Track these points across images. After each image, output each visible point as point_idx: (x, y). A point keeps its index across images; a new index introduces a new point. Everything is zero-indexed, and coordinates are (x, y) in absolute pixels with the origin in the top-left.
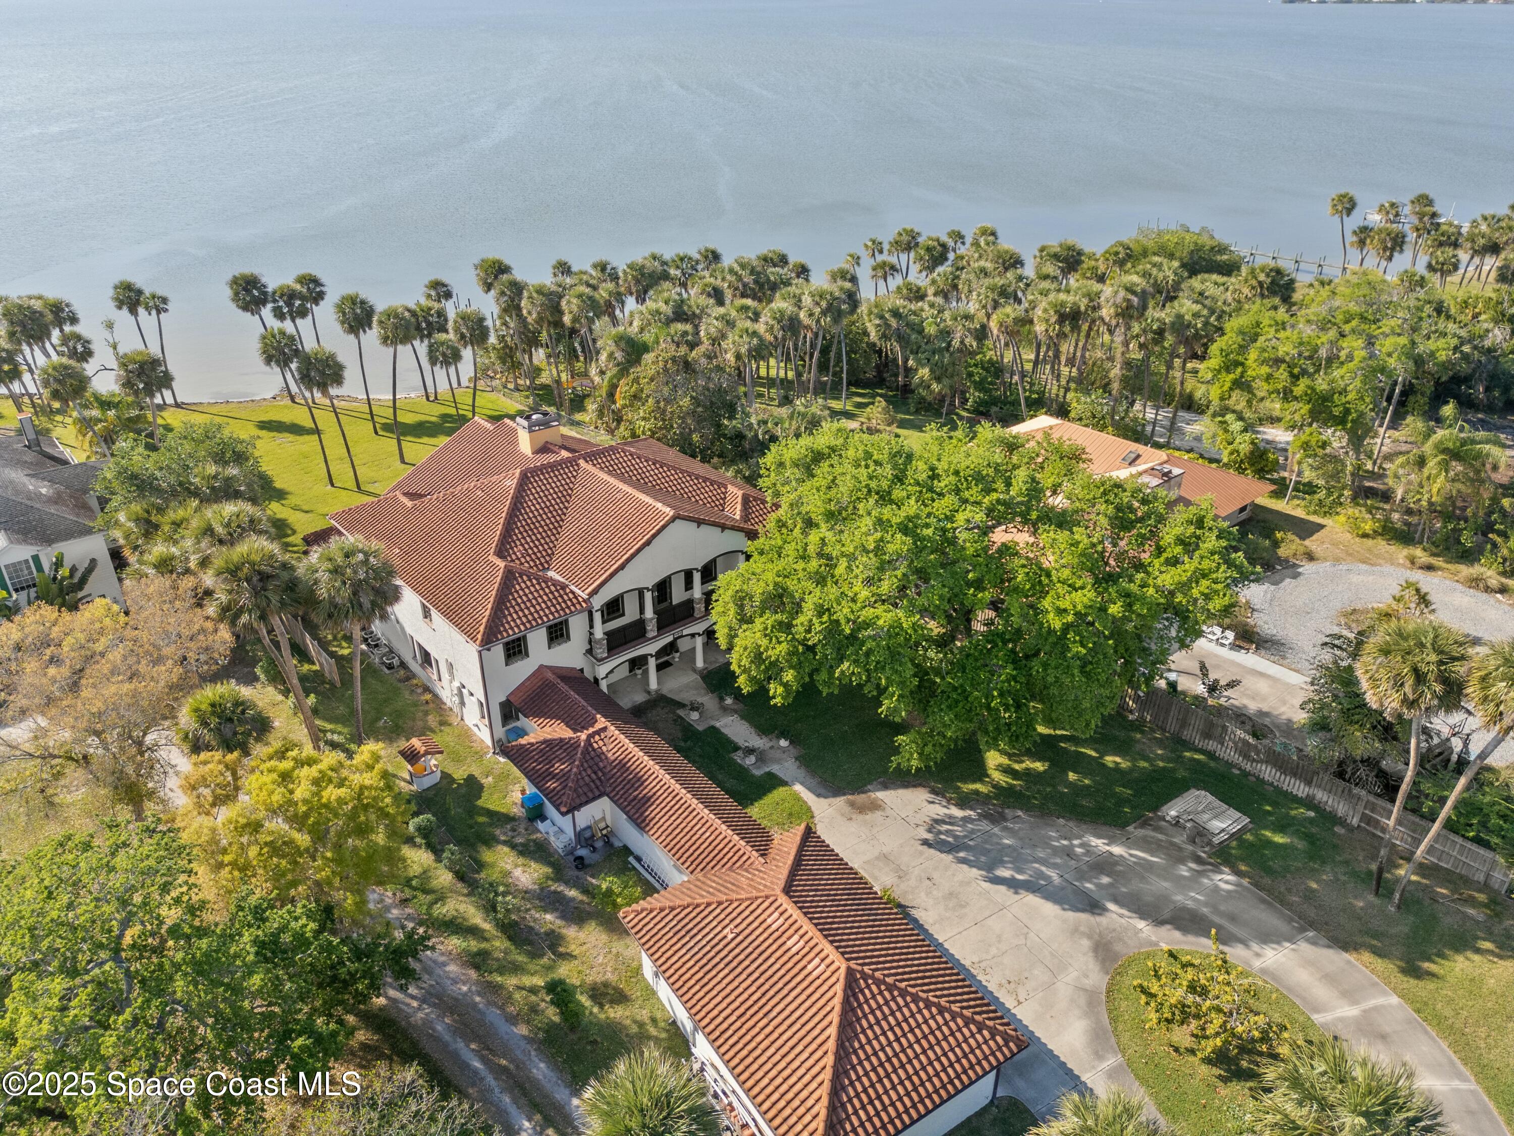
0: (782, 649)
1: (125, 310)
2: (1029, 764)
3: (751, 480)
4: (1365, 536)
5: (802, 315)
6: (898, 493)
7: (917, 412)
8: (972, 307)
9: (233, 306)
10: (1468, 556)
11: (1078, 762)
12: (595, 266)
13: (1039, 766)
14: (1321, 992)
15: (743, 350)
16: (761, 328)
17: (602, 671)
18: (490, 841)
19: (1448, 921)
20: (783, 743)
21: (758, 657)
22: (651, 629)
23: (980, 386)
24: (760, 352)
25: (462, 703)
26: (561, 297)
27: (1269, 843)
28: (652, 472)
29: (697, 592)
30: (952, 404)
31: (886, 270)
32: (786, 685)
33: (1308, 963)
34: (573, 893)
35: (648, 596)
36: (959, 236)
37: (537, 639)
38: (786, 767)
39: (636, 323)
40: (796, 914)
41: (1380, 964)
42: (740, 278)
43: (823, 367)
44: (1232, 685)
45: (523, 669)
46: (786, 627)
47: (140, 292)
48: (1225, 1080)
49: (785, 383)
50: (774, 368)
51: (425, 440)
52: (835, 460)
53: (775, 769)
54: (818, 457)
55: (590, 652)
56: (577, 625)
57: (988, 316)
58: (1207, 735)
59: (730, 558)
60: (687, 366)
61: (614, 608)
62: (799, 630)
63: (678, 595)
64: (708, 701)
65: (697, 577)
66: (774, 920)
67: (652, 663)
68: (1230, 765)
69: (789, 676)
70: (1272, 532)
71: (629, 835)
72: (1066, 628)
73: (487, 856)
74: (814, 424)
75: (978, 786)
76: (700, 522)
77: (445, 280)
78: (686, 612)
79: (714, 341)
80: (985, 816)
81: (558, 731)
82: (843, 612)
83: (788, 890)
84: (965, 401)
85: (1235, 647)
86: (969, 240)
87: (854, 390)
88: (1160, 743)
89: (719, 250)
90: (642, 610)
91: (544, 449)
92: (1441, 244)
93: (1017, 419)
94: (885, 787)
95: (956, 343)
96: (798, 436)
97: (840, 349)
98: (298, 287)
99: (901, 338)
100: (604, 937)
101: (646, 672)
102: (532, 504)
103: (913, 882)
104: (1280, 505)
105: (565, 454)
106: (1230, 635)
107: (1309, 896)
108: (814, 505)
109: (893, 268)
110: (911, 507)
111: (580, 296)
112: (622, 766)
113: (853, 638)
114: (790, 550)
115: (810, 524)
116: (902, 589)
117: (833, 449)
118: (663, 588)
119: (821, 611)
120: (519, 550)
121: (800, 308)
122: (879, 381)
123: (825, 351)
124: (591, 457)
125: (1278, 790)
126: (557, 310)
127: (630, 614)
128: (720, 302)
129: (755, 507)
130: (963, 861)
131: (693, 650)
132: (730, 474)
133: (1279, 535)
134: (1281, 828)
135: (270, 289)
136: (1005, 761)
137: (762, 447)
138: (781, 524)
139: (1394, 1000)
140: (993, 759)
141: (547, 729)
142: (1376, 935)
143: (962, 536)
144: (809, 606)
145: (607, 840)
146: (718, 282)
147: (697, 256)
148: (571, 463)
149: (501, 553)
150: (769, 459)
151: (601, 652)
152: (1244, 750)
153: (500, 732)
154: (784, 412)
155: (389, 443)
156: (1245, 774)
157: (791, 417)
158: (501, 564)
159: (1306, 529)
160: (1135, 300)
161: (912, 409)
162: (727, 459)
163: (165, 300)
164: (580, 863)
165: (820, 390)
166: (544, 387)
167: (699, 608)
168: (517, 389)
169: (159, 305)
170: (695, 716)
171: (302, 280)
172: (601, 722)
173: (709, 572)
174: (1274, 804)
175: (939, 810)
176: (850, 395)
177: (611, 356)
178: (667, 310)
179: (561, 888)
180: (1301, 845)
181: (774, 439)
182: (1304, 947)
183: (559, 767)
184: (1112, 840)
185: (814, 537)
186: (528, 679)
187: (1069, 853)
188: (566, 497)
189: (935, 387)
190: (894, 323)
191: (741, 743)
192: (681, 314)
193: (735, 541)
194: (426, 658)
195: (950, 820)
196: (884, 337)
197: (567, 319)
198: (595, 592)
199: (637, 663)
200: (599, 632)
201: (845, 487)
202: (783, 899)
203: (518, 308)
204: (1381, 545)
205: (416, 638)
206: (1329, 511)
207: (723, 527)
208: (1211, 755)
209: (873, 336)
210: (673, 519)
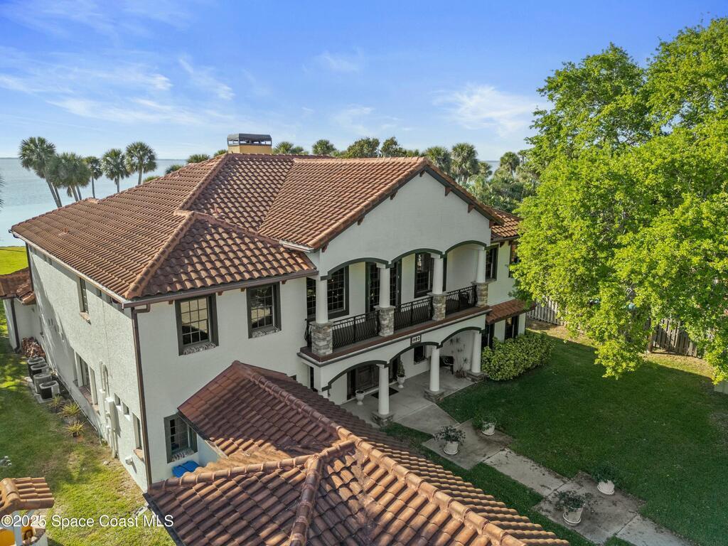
22: (388, 324)
35: (386, 277)
45: (209, 365)
55: (307, 349)
67: (384, 375)
120: (215, 212)
141: (240, 454)
149: (190, 209)
151: (324, 346)
153: (163, 471)
158: (188, 214)
170: (452, 448)
172: (345, 436)
186: (214, 381)
198: (321, 246)
200: (323, 316)
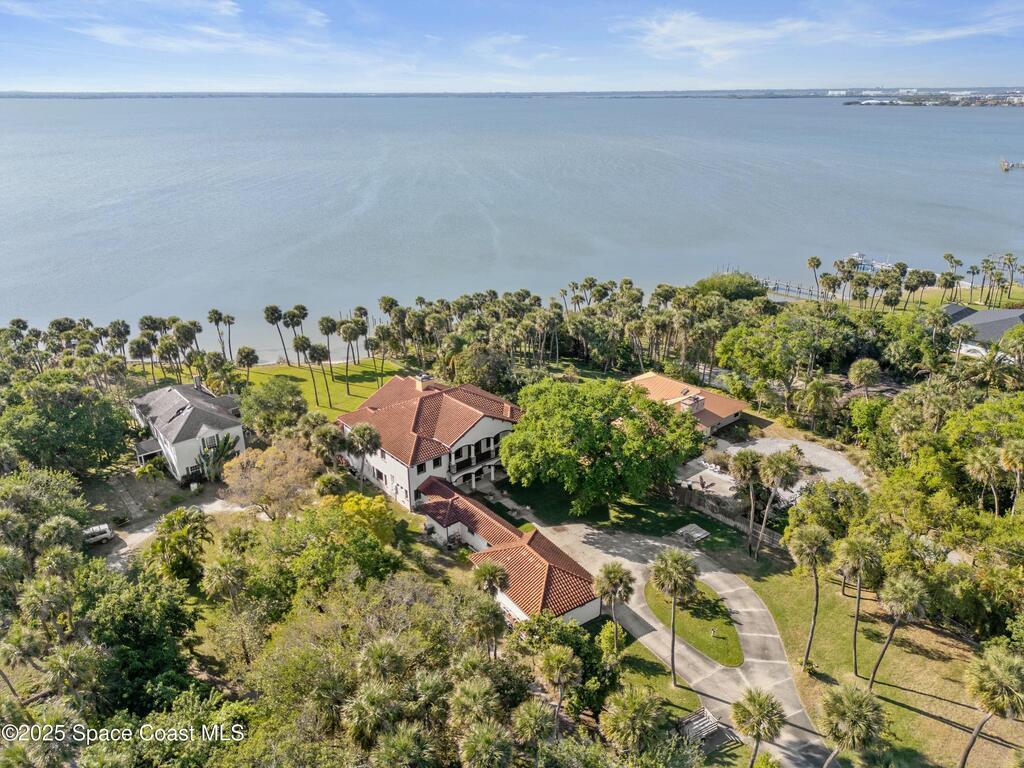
0: (526, 465)
1: (214, 323)
2: (627, 515)
3: (514, 401)
4: (789, 427)
5: (537, 326)
6: (570, 406)
7: (593, 369)
8: (617, 320)
9: (265, 321)
10: (831, 435)
11: (647, 515)
12: (438, 301)
13: (631, 516)
14: (722, 585)
15: (510, 343)
16: (517, 333)
17: (454, 478)
18: (414, 542)
19: (775, 565)
20: (528, 508)
21: (517, 468)
22: (474, 462)
23: (622, 357)
24: (517, 343)
25: (397, 492)
26: (424, 317)
27: (716, 541)
28: (473, 398)
29: (492, 447)
30: (610, 364)
31: (578, 300)
32: (528, 479)
33: (719, 578)
34: (447, 558)
35: (473, 448)
36: (614, 284)
37: (429, 464)
38: (529, 516)
39: (460, 330)
40: (532, 551)
41: (745, 577)
42: (507, 307)
43: (547, 347)
44: (712, 485)
45: (424, 477)
46: (529, 456)
47: (220, 314)
48: (682, 610)
49: (528, 354)
50: (524, 348)
51: (357, 384)
52: (547, 392)
53: (524, 517)
54: (541, 392)
55: (449, 471)
56: (444, 460)
57: (624, 325)
58: (699, 504)
59: (505, 432)
60: (485, 351)
61: (458, 453)
62: (534, 457)
63: (484, 449)
64: (497, 493)
65: (492, 441)
66: (524, 553)
67: (473, 476)
68: (707, 516)
69: (529, 475)
70: (747, 424)
71: (469, 538)
72: (631, 455)
73: (413, 546)
74: (541, 377)
75: (606, 523)
76: (494, 418)
77: (364, 306)
78: (486, 456)
79: (496, 339)
80: (607, 533)
81: (439, 499)
82: (550, 450)
83: (529, 544)
84: (615, 364)
85: (720, 472)
86: (618, 286)
87: (562, 358)
88: (681, 508)
89: (497, 291)
90: (470, 453)
91: (427, 389)
92: (860, 285)
93: (639, 372)
94: (569, 523)
95: (610, 337)
96: (533, 383)
97: (555, 340)
98: (296, 311)
99: (583, 334)
100: (461, 571)
101: (470, 482)
102: (425, 411)
103: (577, 553)
104: (756, 414)
105: (437, 391)
106: (718, 467)
107: (727, 558)
108: (540, 410)
109: (582, 299)
110: (575, 411)
111: (434, 318)
112: (466, 511)
113: (553, 460)
114: (530, 428)
115: (538, 418)
116: (572, 441)
117: (547, 389)
118: (478, 445)
119: (542, 449)
120: (421, 430)
121: (535, 323)
122: (575, 354)
123: (548, 339)
124: (447, 392)
125: (724, 524)
126: (423, 323)
127: (465, 456)
128: (498, 319)
129: (516, 412)
130: (597, 548)
131: (490, 474)
132: (504, 398)
133: (750, 426)
134: (722, 536)
135: (283, 313)
136: (617, 514)
137: (519, 388)
138: (526, 419)
139: (748, 587)
140: (613, 513)
141: (434, 499)
142: (748, 569)
143: (594, 421)
144: (537, 447)
145: (459, 541)
146: (497, 309)
147: (485, 294)
148: (440, 394)
149: (414, 431)
150: (522, 392)
151: (454, 470)
152: (712, 509)
153: (414, 502)
154: (528, 371)
155: (342, 386)
156: (713, 518)
157: (531, 374)
158: (416, 435)
159: (763, 424)
160: (688, 321)
161: (591, 367)
162: (503, 392)
163: (233, 319)
164: (450, 548)
165: (546, 358)
166: (410, 357)
167: (493, 454)
168: (397, 358)
169: (230, 321)
170: (491, 498)
171: (297, 308)
172: (457, 495)
173: (497, 439)
174: (722, 529)
175: (589, 531)
176: (560, 362)
177: (449, 346)
178: (474, 324)
179: (443, 556)
180: (727, 541)
181: (524, 384)
182: (720, 573)
183: (442, 511)
184: (656, 541)
185: (539, 423)
186: (425, 481)
187: (638, 545)
188: (438, 408)
189: (601, 358)
190: (580, 327)
191: (510, 507)
192: (480, 326)
193: (507, 426)
194: (380, 475)
195: (593, 534)
196: (577, 334)
197: (428, 328)
198: (453, 445)
199: (467, 477)
200: (453, 462)
201: (550, 404)
202: (528, 547)
203: (403, 321)
204: (796, 431)
205: (376, 467)
206: (776, 417)
207: (503, 420)
208: (701, 512)
209: (571, 333)
210: (484, 416)
